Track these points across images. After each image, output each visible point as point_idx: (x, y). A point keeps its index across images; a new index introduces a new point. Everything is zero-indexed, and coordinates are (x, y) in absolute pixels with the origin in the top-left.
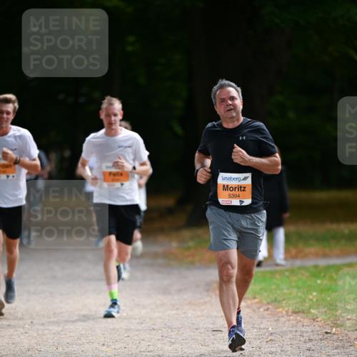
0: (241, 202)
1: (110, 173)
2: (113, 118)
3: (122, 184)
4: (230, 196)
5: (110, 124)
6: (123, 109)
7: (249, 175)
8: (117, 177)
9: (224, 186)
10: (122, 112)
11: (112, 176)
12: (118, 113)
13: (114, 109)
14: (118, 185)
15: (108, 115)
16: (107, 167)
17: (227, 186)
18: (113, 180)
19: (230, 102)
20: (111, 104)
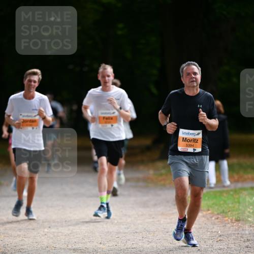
0: (194, 150)
1: (104, 118)
2: (107, 78)
3: (112, 125)
4: (187, 146)
5: (105, 83)
6: (114, 72)
7: (200, 131)
8: (108, 121)
9: (183, 138)
10: (113, 74)
11: (105, 120)
12: (110, 75)
13: (107, 72)
14: (109, 126)
15: (104, 77)
16: (102, 113)
17: (186, 139)
18: (106, 123)
19: (193, 76)
20: (105, 69)
